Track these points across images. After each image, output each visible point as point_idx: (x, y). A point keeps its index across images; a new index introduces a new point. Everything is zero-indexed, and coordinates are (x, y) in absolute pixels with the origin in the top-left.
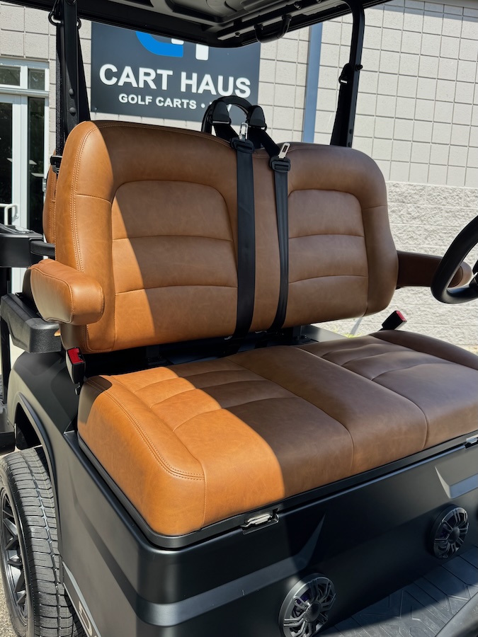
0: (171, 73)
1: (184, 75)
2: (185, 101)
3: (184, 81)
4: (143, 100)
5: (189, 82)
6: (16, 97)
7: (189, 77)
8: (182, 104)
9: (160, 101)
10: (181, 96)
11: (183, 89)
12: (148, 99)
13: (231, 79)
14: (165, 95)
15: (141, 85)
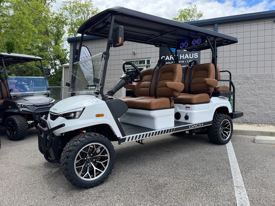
4: (171, 63)
6: (144, 66)
7: (182, 56)
10: (180, 60)
12: (172, 62)
13: (193, 54)
15: (171, 59)
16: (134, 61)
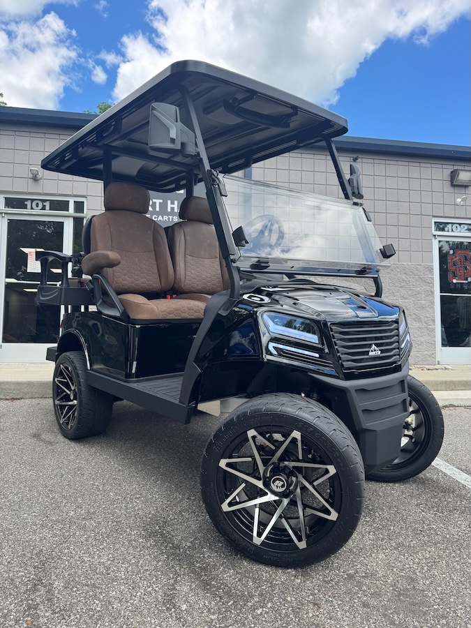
0: (161, 201)
1: (169, 202)
2: (171, 217)
3: (169, 206)
5: (172, 206)
6: (66, 218)
7: (172, 203)
8: (169, 219)
9: (155, 218)
10: (168, 214)
11: (169, 210)
14: (158, 214)
16: (33, 200)
